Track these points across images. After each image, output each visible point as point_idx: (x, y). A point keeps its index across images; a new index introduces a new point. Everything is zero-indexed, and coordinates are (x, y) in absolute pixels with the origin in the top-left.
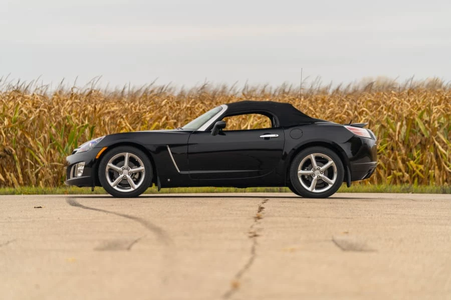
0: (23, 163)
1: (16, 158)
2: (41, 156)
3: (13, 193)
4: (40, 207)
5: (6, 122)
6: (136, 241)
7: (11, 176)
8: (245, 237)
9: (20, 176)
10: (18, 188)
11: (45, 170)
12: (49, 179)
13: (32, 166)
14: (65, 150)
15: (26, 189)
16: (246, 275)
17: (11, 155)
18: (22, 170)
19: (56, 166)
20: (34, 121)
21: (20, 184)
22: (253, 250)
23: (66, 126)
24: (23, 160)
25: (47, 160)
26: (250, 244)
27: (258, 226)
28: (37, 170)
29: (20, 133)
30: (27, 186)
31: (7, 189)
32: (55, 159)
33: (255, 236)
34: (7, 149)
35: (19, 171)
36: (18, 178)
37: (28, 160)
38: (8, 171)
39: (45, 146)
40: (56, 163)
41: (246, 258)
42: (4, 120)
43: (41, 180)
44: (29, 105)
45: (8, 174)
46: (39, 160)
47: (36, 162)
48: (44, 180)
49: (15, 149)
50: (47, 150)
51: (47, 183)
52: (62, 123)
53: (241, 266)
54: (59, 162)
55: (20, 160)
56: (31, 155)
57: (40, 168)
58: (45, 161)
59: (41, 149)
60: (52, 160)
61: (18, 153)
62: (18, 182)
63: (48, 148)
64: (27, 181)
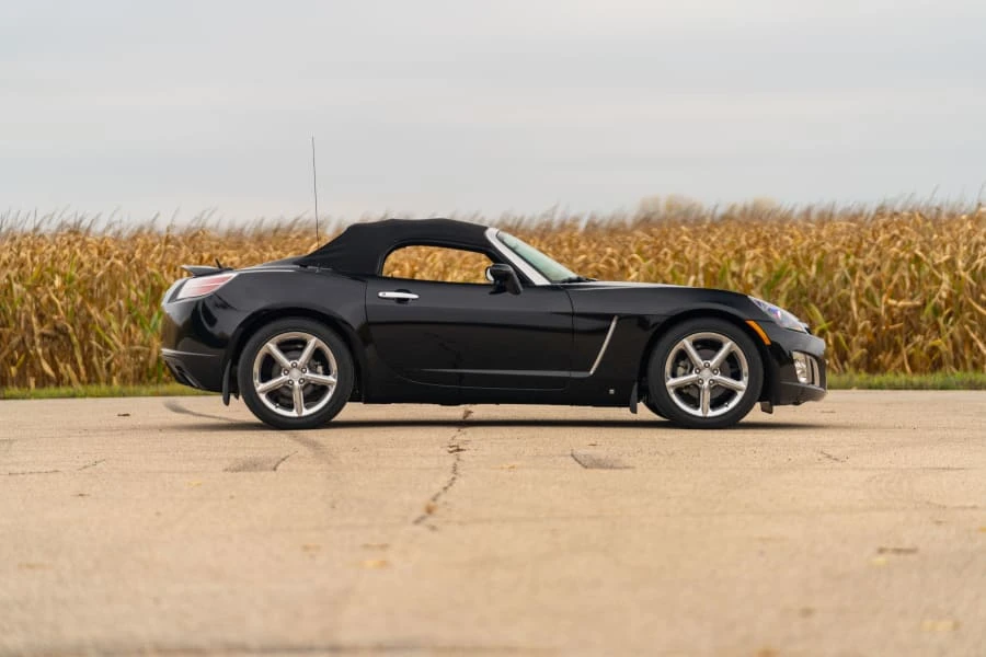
0: (86, 348)
1: (75, 339)
2: (113, 336)
3: (73, 396)
4: (127, 415)
5: (58, 282)
6: (283, 460)
7: (66, 369)
8: (444, 452)
9: (82, 368)
10: (79, 387)
11: (122, 359)
12: (128, 373)
13: (100, 354)
14: (152, 325)
15: (93, 389)
16: (442, 498)
17: (66, 334)
18: (84, 358)
19: (138, 352)
20: (102, 278)
21: (82, 383)
22: (455, 468)
23: (153, 287)
24: (86, 342)
25: (124, 343)
26: (450, 460)
27: (463, 438)
28: (109, 359)
29: (79, 299)
30: (95, 385)
31: (63, 390)
32: (136, 341)
33: (459, 450)
34: (59, 325)
35: (80, 360)
36: (77, 371)
37: (94, 343)
38: (61, 361)
39: (120, 321)
40: (137, 347)
41: (444, 479)
42: (54, 278)
43: (115, 374)
44: (95, 253)
45: (61, 365)
46: (111, 343)
47: (107, 346)
48: (119, 374)
49: (72, 325)
50: (124, 326)
51: (124, 379)
52: (147, 280)
53: (437, 488)
54: (143, 344)
55: (82, 343)
56: (98, 334)
57: (112, 355)
58: (120, 344)
59: (114, 325)
60: (132, 343)
61: (78, 331)
62: (79, 378)
63: (125, 323)
64: (92, 377)
